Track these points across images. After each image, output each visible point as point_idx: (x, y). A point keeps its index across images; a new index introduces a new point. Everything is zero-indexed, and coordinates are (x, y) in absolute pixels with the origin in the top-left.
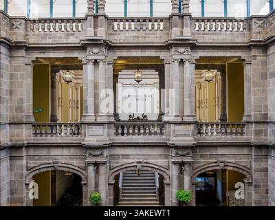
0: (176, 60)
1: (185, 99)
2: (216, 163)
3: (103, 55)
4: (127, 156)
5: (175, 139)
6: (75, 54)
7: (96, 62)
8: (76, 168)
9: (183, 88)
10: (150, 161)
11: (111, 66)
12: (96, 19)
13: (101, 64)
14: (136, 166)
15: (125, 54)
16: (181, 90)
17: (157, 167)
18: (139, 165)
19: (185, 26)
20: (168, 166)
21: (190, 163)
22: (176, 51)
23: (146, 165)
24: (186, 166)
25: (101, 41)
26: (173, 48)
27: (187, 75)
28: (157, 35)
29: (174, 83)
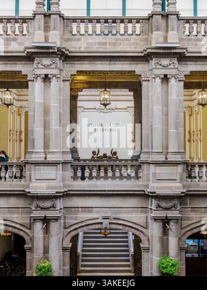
0: (158, 76)
1: (171, 131)
3: (56, 68)
5: (155, 185)
7: (46, 78)
8: (18, 226)
9: (167, 115)
10: (121, 216)
11: (68, 83)
12: (47, 18)
13: (54, 81)
14: (101, 223)
15: (86, 66)
16: (164, 117)
17: (131, 225)
18: (106, 222)
19: (170, 29)
20: (147, 223)
21: (177, 220)
22: (158, 63)
23: (115, 222)
24: (172, 223)
25: (54, 49)
26: (154, 59)
27: (172, 97)
28: (132, 41)
29: (155, 108)
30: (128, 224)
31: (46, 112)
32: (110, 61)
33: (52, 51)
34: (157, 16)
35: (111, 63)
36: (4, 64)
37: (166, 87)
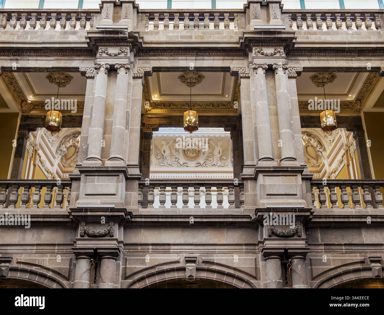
0: (260, 66)
1: (283, 131)
2: (362, 262)
3: (126, 57)
4: (164, 247)
6: (75, 63)
7: (112, 71)
9: (277, 114)
10: (216, 258)
11: (140, 81)
12: (118, 9)
13: (122, 72)
14: (183, 269)
16: (273, 117)
17: (232, 272)
18: (191, 267)
20: (256, 269)
22: (259, 52)
23: (206, 266)
24: (295, 261)
25: (125, 34)
26: (254, 48)
27: (282, 90)
28: (224, 34)
29: (258, 104)
30: (227, 270)
31: (108, 111)
32: (197, 56)
33: (122, 36)
34: (255, 5)
35: (198, 58)
36: (57, 60)
37: (272, 81)
